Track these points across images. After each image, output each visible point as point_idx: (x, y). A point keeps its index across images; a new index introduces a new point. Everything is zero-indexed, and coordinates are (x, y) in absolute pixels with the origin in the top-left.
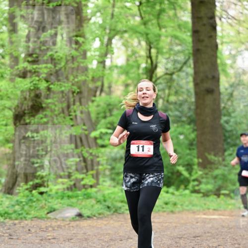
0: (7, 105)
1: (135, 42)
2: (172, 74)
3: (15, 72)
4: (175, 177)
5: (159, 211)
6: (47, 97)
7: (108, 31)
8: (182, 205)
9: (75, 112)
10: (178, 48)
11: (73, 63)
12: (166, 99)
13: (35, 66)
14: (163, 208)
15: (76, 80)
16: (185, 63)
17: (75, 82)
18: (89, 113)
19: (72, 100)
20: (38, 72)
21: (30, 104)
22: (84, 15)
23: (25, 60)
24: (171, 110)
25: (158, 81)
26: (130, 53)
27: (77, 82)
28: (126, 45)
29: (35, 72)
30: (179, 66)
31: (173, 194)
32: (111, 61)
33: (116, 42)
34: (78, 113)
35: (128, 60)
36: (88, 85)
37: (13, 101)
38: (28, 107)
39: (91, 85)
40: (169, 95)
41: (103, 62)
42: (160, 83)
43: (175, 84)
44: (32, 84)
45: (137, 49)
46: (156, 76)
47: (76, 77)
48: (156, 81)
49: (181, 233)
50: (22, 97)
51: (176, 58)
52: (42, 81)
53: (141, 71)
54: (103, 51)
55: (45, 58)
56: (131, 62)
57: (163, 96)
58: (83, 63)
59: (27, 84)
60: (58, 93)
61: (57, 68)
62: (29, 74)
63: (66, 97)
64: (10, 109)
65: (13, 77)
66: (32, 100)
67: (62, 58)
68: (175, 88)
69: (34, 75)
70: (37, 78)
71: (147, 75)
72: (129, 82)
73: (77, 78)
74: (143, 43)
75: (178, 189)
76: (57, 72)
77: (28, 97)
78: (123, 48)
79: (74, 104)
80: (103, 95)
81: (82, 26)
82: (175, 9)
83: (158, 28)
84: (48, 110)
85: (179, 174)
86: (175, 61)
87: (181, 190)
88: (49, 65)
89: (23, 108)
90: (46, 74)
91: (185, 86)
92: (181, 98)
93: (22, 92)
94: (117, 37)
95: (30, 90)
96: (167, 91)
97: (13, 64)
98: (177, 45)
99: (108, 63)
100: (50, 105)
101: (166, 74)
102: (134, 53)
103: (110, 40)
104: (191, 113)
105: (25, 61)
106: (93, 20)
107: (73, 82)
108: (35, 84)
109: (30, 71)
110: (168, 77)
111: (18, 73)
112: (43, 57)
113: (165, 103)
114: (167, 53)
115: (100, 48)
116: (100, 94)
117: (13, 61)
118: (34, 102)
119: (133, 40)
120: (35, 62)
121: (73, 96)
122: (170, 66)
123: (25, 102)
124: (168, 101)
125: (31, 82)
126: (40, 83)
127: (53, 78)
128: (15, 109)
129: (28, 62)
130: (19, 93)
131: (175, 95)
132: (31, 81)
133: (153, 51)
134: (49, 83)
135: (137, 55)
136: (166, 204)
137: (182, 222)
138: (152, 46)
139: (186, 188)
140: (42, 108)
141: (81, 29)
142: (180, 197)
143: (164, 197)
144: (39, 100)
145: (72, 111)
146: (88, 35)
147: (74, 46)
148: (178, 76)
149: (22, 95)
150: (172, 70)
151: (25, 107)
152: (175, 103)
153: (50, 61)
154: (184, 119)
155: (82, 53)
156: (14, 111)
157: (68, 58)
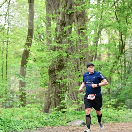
0: (45, 65)
3: (49, 48)
5: (126, 121)
6: (67, 61)
7: (99, 26)
9: (81, 69)
11: (81, 43)
12: (130, 62)
13: (60, 45)
14: (128, 120)
17: (81, 52)
19: (80, 62)
20: (62, 48)
21: (58, 64)
23: (55, 40)
25: (126, 53)
26: (110, 37)
27: (83, 53)
28: (109, 34)
29: (60, 48)
32: (101, 42)
33: (103, 32)
34: (83, 70)
35: (109, 41)
36: (88, 54)
37: (48, 63)
38: (56, 66)
41: (96, 42)
44: (59, 54)
45: (115, 36)
46: (125, 50)
48: (124, 52)
50: (53, 61)
52: (64, 53)
53: (116, 47)
54: (97, 36)
55: (65, 40)
56: (111, 42)
57: (128, 60)
58: (85, 42)
59: (56, 54)
60: (73, 59)
61: (72, 45)
62: (57, 49)
63: (76, 61)
64: (47, 67)
65: (49, 50)
66: (59, 63)
67: (74, 40)
70: (61, 51)
71: (120, 49)
72: (110, 53)
73: (83, 51)
74: (118, 32)
76: (72, 48)
77: (56, 61)
78: (107, 35)
79: (81, 65)
80: (96, 59)
81: (85, 23)
83: (126, 24)
84: (67, 68)
88: (68, 44)
89: (54, 67)
90: (66, 49)
94: (104, 29)
95: (57, 57)
96: (130, 58)
99: (99, 43)
100: (68, 65)
101: (130, 48)
102: (113, 37)
105: (55, 42)
106: (91, 20)
108: (61, 54)
109: (57, 47)
110: (131, 50)
112: (65, 39)
113: (130, 64)
117: (48, 42)
118: (60, 63)
119: (112, 30)
120: (60, 42)
121: (80, 60)
123: (55, 64)
127: (70, 51)
130: (52, 58)
132: (58, 52)
133: (123, 36)
134: (68, 54)
135: (114, 39)
136: (130, 118)
140: (64, 66)
141: (85, 25)
143: (129, 114)
144: (62, 63)
147: (80, 34)
151: (55, 66)
153: (68, 41)
156: (49, 68)
157: (78, 40)
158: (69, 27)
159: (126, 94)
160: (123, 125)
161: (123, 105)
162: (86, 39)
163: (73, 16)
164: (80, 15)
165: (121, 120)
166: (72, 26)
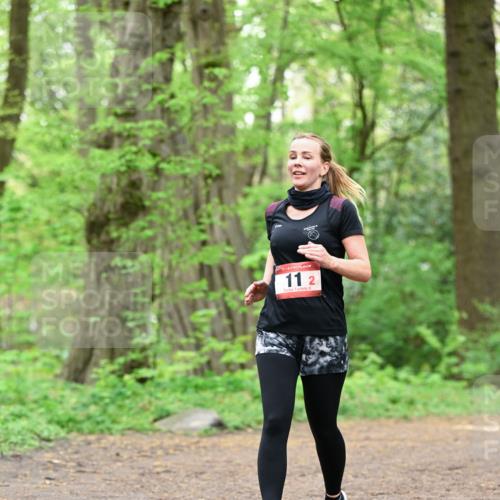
0: (72, 204)
1: (331, 75)
2: (405, 139)
3: (89, 137)
4: (411, 347)
5: (379, 415)
6: (154, 187)
7: (275, 54)
8: (425, 404)
9: (209, 216)
10: (419, 87)
11: (206, 119)
12: (393, 190)
13: (128, 125)
14: (387, 410)
15: (212, 152)
16: (432, 117)
17: (210, 155)
18: (237, 220)
19: (203, 192)
20: (135, 136)
21: (120, 200)
22: (228, 20)
23: (109, 112)
24: (403, 211)
25: (378, 155)
26: (320, 97)
27: (215, 157)
28: (312, 81)
29: (129, 137)
30: (419, 123)
31: (407, 382)
32: (283, 115)
33: (293, 76)
34: (216, 220)
35: (316, 112)
36: (236, 162)
37: (85, 196)
38: (115, 206)
39: (242, 163)
40: (399, 182)
41: (268, 116)
42: (383, 159)
43: (411, 160)
44: (123, 161)
45: (334, 91)
46: (373, 143)
47: (212, 145)
48: (373, 153)
49: (423, 461)
50: (103, 187)
51: (413, 107)
52: (143, 155)
53: (342, 134)
54: (267, 94)
55: (150, 108)
56: (322, 116)
57: (387, 184)
58: (225, 117)
59: (113, 161)
60: (176, 178)
61: (174, 128)
62: (116, 141)
63: (192, 187)
64: (78, 210)
65: (85, 146)
66: (124, 193)
67: (183, 108)
68: (411, 168)
69: (127, 143)
70: (134, 149)
71: (356, 143)
73: (215, 148)
74: (348, 78)
75: (417, 371)
76: (173, 137)
77: (114, 187)
78: (307, 88)
79: (208, 201)
80: (267, 181)
81: (223, 44)
82: (411, 9)
83: (377, 47)
84: (156, 212)
85: (420, 341)
86: (412, 114)
87: (424, 374)
88: (158, 123)
89: (106, 209)
90: (152, 139)
91: (431, 164)
92: (423, 188)
93: (104, 176)
94: (295, 66)
95: (119, 174)
96: (395, 175)
97: (84, 119)
98: (417, 80)
99: (276, 117)
100: (160, 203)
101: (394, 139)
102: (329, 98)
103: (280, 72)
104: (443, 219)
105: (108, 114)
106: (246, 30)
107: (206, 156)
108: (130, 161)
109: (120, 135)
110: (397, 145)
111: (95, 138)
112: (147, 105)
113: (392, 198)
114: (395, 96)
115: (261, 87)
116: (261, 181)
117: (85, 115)
118: (128, 196)
119: (326, 70)
120: (129, 115)
121: (207, 185)
122: (400, 123)
123: (110, 197)
124: (397, 195)
125: (121, 157)
126: (139, 157)
127: (165, 149)
128: (89, 210)
129: (117, 115)
130: (96, 178)
131: (412, 183)
132: (122, 153)
133: (367, 93)
134: (158, 159)
135: (335, 102)
136: (394, 401)
137: (427, 437)
138: (365, 82)
139: (433, 369)
140: (144, 207)
141: (222, 48)
142: (422, 389)
143: (389, 389)
144: (137, 193)
145: (204, 214)
146: (236, 63)
147: (207, 84)
148: (419, 144)
149: (103, 183)
150: (405, 132)
151: (109, 206)
152: (412, 198)
153: (158, 113)
154: (430, 230)
155: (224, 98)
156: (86, 214)
157: (197, 108)
158: (163, 56)
159: (378, 311)
160: (365, 428)
161: (365, 354)
162: (228, 102)
163: (176, 16)
164: (205, 11)
165: (361, 411)
166: (173, 54)
